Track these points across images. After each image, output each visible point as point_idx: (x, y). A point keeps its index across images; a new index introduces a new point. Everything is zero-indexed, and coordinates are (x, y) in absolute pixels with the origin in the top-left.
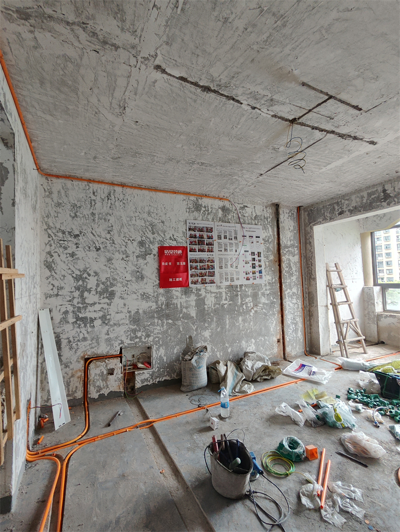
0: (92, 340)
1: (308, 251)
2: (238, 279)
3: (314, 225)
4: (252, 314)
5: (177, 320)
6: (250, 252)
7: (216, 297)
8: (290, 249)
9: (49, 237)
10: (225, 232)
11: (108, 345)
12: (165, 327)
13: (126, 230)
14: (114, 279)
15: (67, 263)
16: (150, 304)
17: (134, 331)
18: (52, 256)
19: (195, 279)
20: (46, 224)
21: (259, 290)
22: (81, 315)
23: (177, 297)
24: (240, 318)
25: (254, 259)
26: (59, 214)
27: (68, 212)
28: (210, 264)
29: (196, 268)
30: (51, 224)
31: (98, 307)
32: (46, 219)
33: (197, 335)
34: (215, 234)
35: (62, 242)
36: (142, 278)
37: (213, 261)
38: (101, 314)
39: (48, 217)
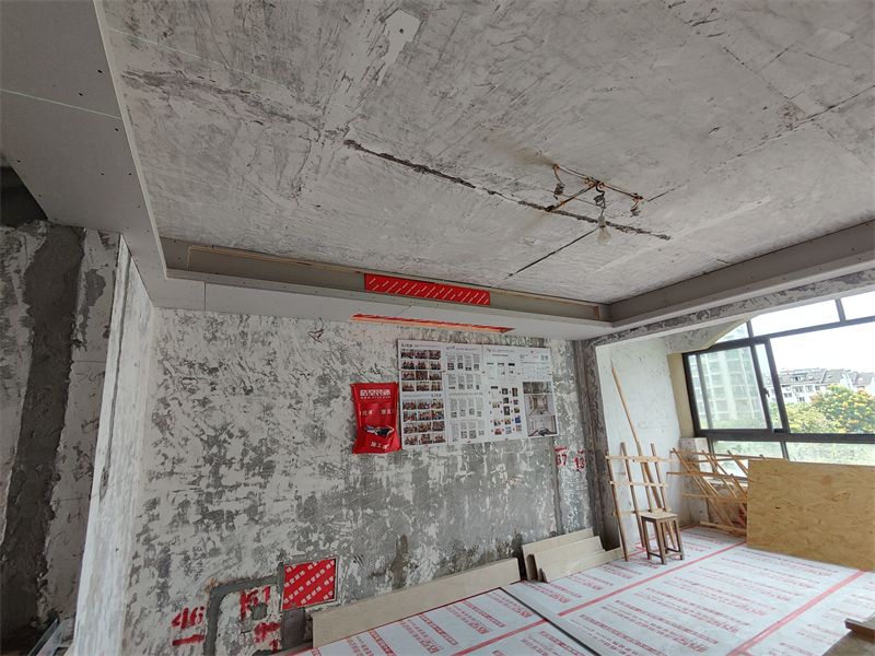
0: (229, 552)
1: (590, 385)
2: (482, 433)
3: (596, 345)
4: (506, 492)
5: (382, 508)
6: (500, 389)
7: (446, 465)
8: (563, 382)
9: (165, 374)
10: (460, 357)
11: (256, 561)
12: (360, 522)
13: (297, 358)
14: (274, 441)
15: (193, 416)
16: (335, 481)
17: (306, 532)
18: (169, 405)
19: (413, 435)
20: (162, 352)
21: (517, 451)
22: (211, 508)
23: (382, 467)
24: (488, 500)
25: (507, 400)
26: (185, 336)
27: (202, 332)
28: (435, 410)
29: (413, 417)
30: (171, 352)
31: (242, 492)
32: (162, 344)
33: (414, 534)
34: (443, 362)
35: (187, 381)
36: (323, 437)
37: (440, 405)
38: (248, 503)
39: (166, 340)
